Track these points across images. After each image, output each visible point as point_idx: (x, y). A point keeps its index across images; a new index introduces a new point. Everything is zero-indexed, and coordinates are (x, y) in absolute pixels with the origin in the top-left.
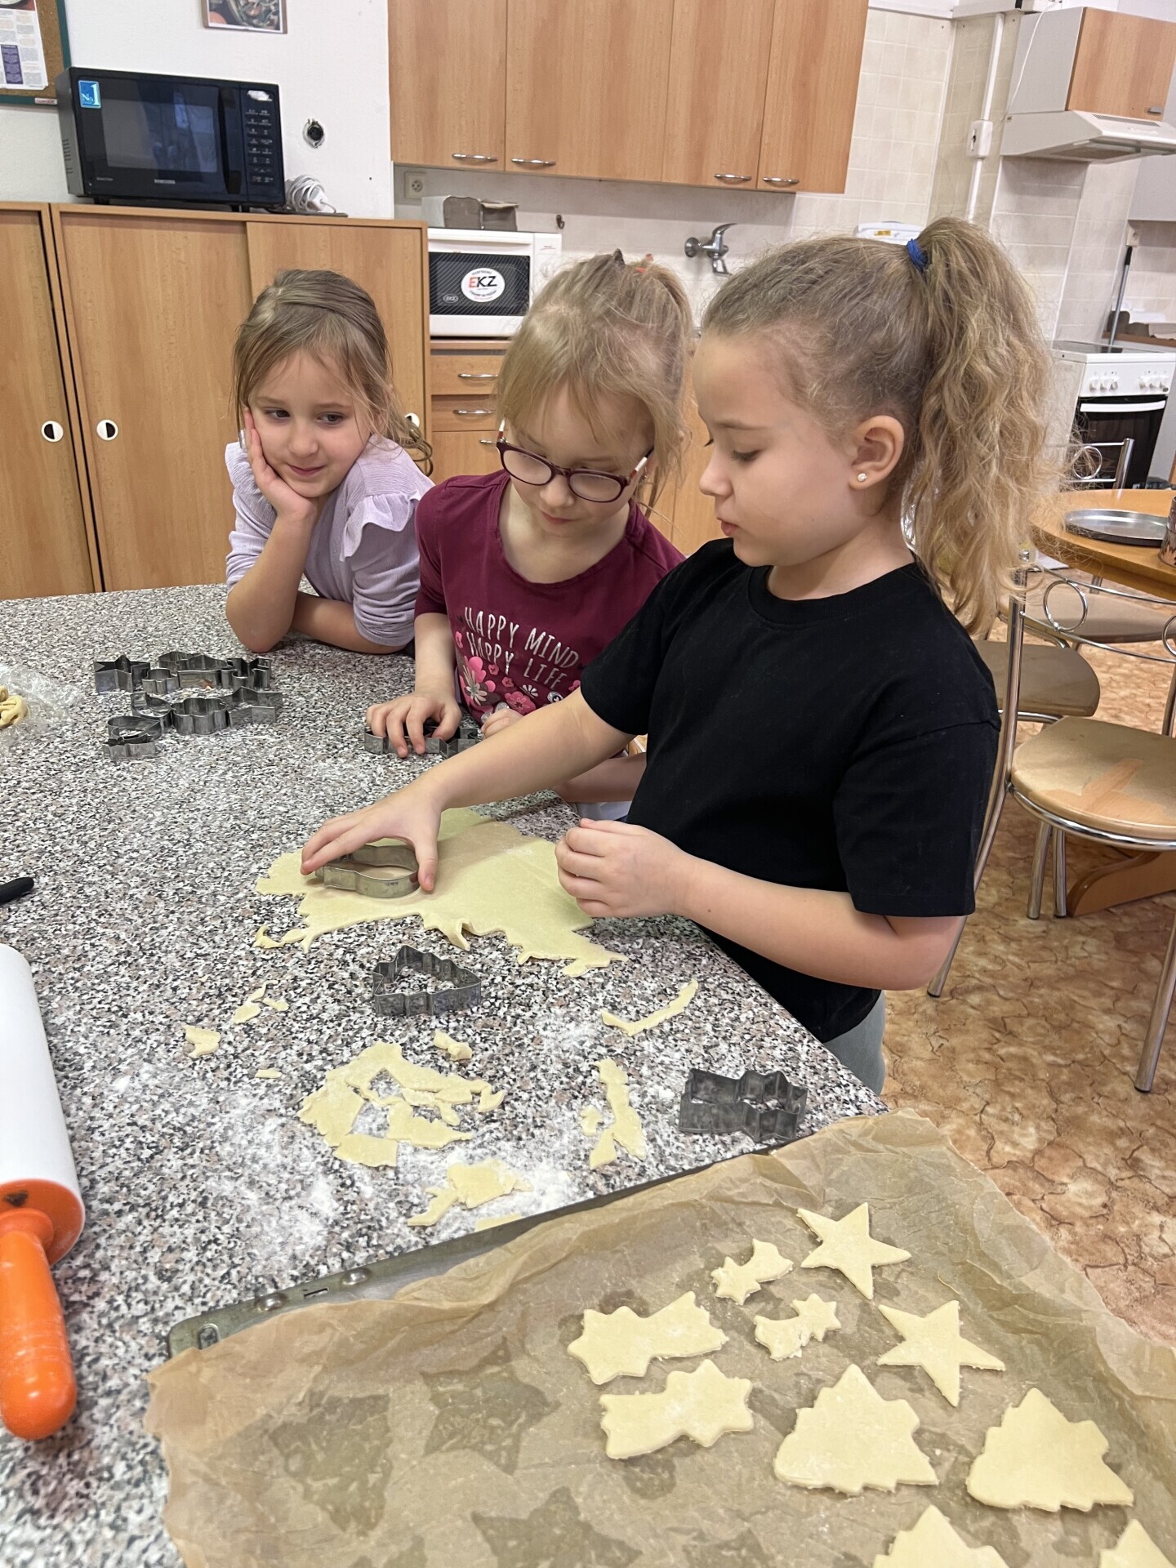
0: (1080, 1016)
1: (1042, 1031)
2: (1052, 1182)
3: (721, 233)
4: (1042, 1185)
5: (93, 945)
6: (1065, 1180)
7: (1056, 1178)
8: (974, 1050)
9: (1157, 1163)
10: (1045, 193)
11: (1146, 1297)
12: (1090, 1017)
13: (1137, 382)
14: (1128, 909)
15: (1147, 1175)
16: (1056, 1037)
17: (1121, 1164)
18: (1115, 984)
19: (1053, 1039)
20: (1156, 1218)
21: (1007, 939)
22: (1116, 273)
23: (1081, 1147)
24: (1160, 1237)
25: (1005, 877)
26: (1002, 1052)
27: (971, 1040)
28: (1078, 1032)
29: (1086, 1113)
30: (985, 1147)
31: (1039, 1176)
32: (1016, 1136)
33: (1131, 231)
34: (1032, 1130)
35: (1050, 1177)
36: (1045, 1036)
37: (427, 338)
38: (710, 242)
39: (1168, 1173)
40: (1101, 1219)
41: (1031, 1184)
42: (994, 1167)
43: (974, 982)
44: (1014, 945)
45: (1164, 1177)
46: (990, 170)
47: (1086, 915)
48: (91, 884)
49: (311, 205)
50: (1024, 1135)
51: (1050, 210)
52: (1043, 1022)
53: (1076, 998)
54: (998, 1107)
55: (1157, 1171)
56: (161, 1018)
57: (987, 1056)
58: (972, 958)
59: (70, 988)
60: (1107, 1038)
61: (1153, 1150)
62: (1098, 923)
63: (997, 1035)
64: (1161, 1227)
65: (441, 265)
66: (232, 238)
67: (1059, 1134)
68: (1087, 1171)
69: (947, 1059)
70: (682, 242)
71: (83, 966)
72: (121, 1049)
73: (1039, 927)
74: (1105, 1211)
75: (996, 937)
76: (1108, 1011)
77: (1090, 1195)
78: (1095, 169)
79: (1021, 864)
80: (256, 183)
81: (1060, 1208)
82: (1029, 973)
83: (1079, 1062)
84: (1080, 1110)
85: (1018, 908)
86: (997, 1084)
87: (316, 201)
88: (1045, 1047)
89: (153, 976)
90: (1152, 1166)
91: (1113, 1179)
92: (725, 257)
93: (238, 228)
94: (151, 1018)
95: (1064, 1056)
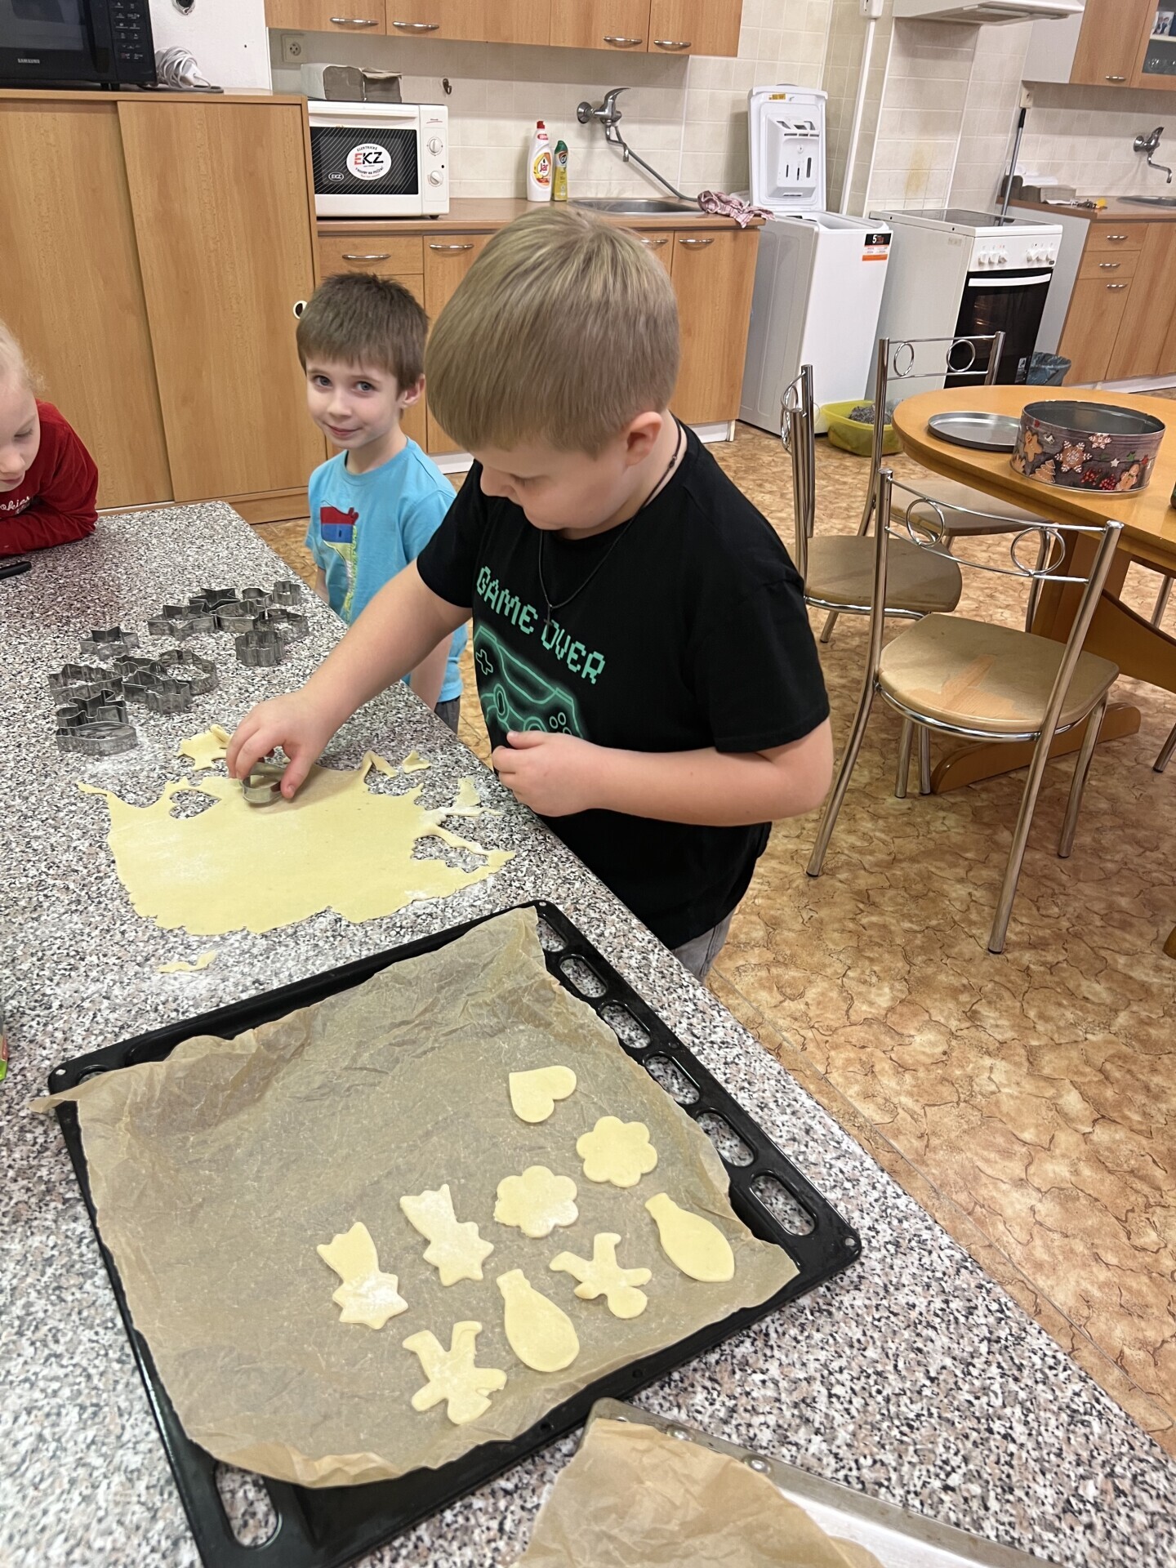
0: (936, 885)
1: (901, 900)
2: (901, 1035)
3: (613, 99)
4: (892, 1038)
5: (45, 896)
6: (912, 1032)
7: (905, 1032)
8: (840, 920)
9: (992, 1015)
10: (938, 56)
11: (973, 1128)
12: (945, 886)
13: (1024, 256)
14: (986, 784)
15: (983, 1024)
16: (913, 906)
17: (961, 1015)
18: (969, 855)
19: (912, 908)
20: (988, 1061)
21: (875, 817)
22: (1011, 135)
23: (928, 1002)
24: (989, 1078)
25: (877, 758)
26: (865, 921)
27: (837, 912)
28: (933, 901)
29: (935, 973)
30: (845, 1008)
31: (891, 1030)
32: (872, 996)
33: (1025, 92)
34: (887, 990)
35: (899, 1030)
36: (903, 905)
37: (314, 219)
38: (602, 109)
39: (1002, 1022)
40: (941, 1065)
41: (882, 1037)
42: (852, 1025)
43: (844, 857)
44: (881, 822)
45: (997, 1026)
46: (882, 34)
47: (948, 791)
48: (37, 838)
49: (184, 80)
50: (880, 995)
51: (943, 73)
52: (903, 893)
53: (933, 870)
54: (859, 970)
55: (992, 1021)
56: (113, 960)
57: (851, 926)
58: (843, 836)
59: (31, 937)
60: (958, 905)
61: (989, 1003)
62: (959, 799)
63: (861, 906)
64: (991, 1069)
65: (324, 141)
66: (103, 119)
67: (910, 993)
68: (931, 1023)
69: (817, 929)
70: (574, 108)
71: (40, 916)
72: (82, 989)
73: (906, 804)
74: (945, 1058)
75: (865, 816)
76: (961, 881)
77: (933, 1044)
78: (987, 30)
79: (893, 745)
80: (125, 59)
81: (907, 1057)
82: (893, 848)
83: (933, 928)
84: (930, 970)
85: (887, 787)
86: (859, 950)
87: (189, 76)
88: (902, 915)
89: (102, 922)
90: (988, 1017)
91: (953, 1030)
92: (618, 123)
93: (109, 107)
94: (105, 960)
95: (918, 923)
